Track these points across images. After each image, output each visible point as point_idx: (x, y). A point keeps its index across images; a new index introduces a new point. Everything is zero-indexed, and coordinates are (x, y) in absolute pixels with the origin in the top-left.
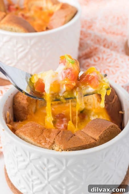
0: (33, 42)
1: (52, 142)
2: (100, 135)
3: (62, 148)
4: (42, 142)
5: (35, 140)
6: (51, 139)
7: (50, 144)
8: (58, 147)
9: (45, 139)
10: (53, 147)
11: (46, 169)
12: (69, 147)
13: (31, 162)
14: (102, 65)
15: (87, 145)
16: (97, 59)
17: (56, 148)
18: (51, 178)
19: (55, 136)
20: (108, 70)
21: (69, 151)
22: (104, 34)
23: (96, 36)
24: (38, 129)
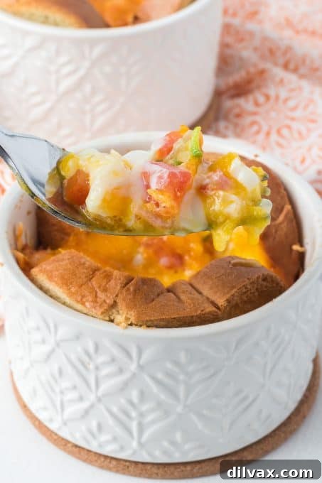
0: (97, 51)
1: (109, 301)
2: (228, 296)
3: (133, 320)
4: (87, 301)
5: (71, 295)
6: (109, 295)
7: (106, 307)
8: (124, 316)
9: (94, 293)
10: (110, 313)
11: (91, 367)
12: (148, 318)
13: (58, 345)
14: (273, 114)
15: (194, 318)
16: (261, 99)
17: (119, 318)
18: (104, 387)
19: (119, 288)
20: (289, 127)
21: (148, 327)
22: (288, 33)
23: (265, 39)
24: (83, 268)
